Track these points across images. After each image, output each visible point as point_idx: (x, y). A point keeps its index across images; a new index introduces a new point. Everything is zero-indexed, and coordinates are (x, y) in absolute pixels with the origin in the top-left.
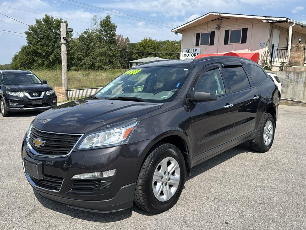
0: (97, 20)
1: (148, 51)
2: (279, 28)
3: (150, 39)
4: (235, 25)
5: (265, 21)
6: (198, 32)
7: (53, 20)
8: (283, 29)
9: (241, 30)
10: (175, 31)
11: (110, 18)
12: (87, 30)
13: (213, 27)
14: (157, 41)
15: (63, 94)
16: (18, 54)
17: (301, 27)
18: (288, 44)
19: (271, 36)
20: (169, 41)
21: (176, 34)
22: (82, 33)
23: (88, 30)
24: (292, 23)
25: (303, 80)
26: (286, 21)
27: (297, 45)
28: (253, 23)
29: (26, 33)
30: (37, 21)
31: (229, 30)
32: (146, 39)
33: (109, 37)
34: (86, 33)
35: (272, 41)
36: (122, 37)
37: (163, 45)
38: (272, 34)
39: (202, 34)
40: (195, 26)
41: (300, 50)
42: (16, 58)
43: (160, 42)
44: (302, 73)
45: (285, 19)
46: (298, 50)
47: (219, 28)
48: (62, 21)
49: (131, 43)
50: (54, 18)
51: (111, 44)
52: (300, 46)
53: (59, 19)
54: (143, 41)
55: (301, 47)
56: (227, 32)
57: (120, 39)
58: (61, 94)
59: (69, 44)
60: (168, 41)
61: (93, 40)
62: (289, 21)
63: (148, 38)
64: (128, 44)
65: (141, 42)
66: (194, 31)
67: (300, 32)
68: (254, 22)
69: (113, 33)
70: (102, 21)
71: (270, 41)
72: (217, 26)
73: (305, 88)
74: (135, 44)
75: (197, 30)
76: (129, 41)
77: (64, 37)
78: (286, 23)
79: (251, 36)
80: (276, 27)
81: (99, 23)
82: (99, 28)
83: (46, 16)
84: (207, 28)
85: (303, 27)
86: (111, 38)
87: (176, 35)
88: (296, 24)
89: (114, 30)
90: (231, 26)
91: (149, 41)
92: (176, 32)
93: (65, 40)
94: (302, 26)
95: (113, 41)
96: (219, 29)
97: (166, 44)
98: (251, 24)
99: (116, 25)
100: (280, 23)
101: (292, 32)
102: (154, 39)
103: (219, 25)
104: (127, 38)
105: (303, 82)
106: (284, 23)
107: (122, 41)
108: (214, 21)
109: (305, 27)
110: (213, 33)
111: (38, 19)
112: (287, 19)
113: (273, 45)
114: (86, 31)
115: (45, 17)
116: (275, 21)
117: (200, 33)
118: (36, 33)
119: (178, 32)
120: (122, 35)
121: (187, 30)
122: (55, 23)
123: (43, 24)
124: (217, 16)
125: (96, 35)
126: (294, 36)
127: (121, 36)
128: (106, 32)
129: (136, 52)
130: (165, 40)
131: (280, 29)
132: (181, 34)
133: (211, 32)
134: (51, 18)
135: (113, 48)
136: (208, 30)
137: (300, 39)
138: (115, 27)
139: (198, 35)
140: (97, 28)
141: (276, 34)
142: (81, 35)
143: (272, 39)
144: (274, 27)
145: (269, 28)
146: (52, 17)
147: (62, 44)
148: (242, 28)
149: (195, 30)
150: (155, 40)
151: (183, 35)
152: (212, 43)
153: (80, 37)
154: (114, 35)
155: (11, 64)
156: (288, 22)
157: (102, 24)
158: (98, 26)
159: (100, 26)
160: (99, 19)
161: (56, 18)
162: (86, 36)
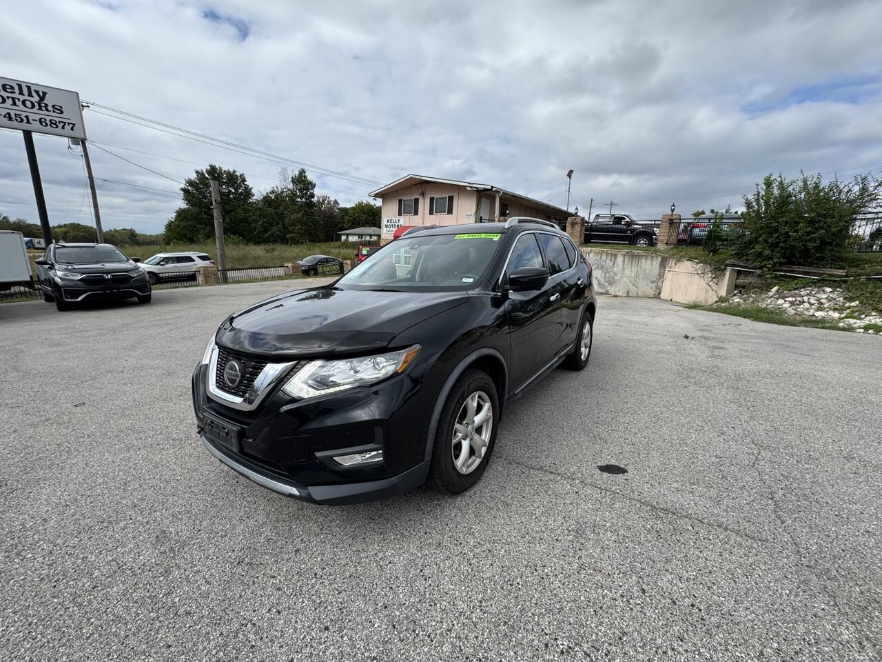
0: (287, 174)
2: (485, 197)
4: (439, 191)
5: (469, 189)
6: (400, 199)
7: (223, 171)
8: (493, 198)
9: (446, 198)
10: (374, 194)
11: (305, 173)
13: (416, 193)
16: (173, 220)
18: (495, 216)
21: (376, 198)
22: (267, 193)
23: (275, 188)
24: (498, 192)
26: (491, 190)
28: (458, 190)
29: (182, 189)
30: (197, 172)
31: (434, 198)
33: (305, 199)
34: (273, 192)
35: (480, 212)
36: (328, 199)
38: (479, 203)
39: (404, 201)
40: (396, 191)
42: (170, 226)
45: (489, 187)
47: (423, 194)
48: (236, 173)
49: (341, 208)
50: (223, 169)
51: (308, 208)
53: (232, 171)
54: (357, 204)
56: (432, 200)
57: (326, 202)
59: (249, 208)
61: (283, 202)
62: (494, 189)
64: (338, 209)
66: (396, 197)
68: (458, 188)
69: (310, 193)
70: (294, 177)
74: (347, 208)
76: (338, 204)
79: (458, 205)
80: (482, 197)
81: (290, 179)
82: (291, 186)
83: (211, 166)
84: (409, 193)
85: (514, 197)
86: (308, 200)
88: (503, 193)
89: (312, 190)
90: (435, 193)
92: (375, 196)
94: (512, 195)
95: (310, 205)
96: (423, 196)
98: (456, 192)
99: (314, 182)
100: (485, 192)
103: (422, 191)
104: (336, 200)
106: (489, 191)
107: (329, 204)
108: (415, 185)
109: (517, 197)
110: (417, 201)
111: (199, 169)
112: (492, 187)
113: (481, 217)
114: (272, 190)
115: (209, 168)
116: (480, 189)
117: (402, 200)
118: (197, 188)
119: (377, 196)
121: (388, 195)
123: (207, 178)
124: (420, 179)
125: (287, 196)
127: (325, 196)
128: (301, 191)
129: (349, 220)
131: (490, 198)
132: (381, 199)
133: (415, 199)
134: (218, 169)
136: (411, 196)
137: (508, 212)
138: (314, 186)
139: (400, 202)
140: (288, 186)
141: (484, 202)
142: (265, 195)
143: (480, 210)
145: (475, 197)
146: (220, 168)
148: (447, 196)
149: (397, 195)
151: (383, 201)
152: (416, 213)
153: (264, 198)
154: (312, 196)
155: (164, 234)
157: (294, 181)
158: (289, 184)
159: (291, 183)
160: (291, 172)
161: (226, 170)
162: (273, 196)
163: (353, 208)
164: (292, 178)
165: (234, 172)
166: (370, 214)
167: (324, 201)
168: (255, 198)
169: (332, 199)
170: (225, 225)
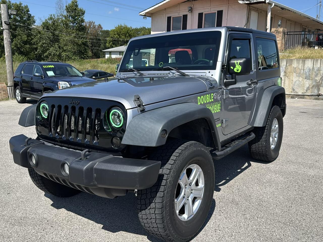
0: (62, 4)
1: (123, 39)
2: (257, 10)
3: (124, 25)
4: (209, 7)
5: (241, 2)
6: (169, 16)
7: (11, 4)
8: (261, 12)
9: (216, 13)
10: (143, 14)
11: (77, 2)
12: (51, 15)
13: (185, 10)
14: (133, 28)
15: (4, 91)
17: (281, 9)
18: (267, 28)
19: (248, 19)
20: (146, 28)
21: (145, 17)
22: (46, 19)
23: (53, 16)
24: (271, 4)
25: (283, 69)
26: (264, 2)
27: (276, 29)
28: (229, 5)
31: (203, 13)
32: (120, 25)
33: (76, 24)
34: (51, 19)
35: (250, 25)
36: (94, 24)
37: (139, 32)
38: (249, 16)
39: (173, 18)
40: (165, 9)
41: (279, 35)
43: (136, 29)
44: (282, 61)
46: (278, 35)
47: (192, 10)
48: (22, 5)
49: (104, 30)
50: (12, 2)
51: (79, 31)
52: (279, 30)
53: (18, 3)
54: (117, 28)
55: (281, 31)
56: (200, 15)
57: (92, 26)
58: (2, 91)
59: (31, 32)
60: (144, 28)
61: (59, 27)
62: (267, 1)
63: (122, 25)
64: (101, 31)
65: (115, 29)
66: (165, 15)
67: (280, 16)
68: (229, 3)
69: (81, 19)
70: (68, 6)
71: (247, 25)
72: (190, 8)
73: (285, 77)
74: (109, 31)
75: (167, 13)
76: (102, 28)
77: (5, 22)
78: (264, 4)
79: (227, 19)
80: (253, 9)
81: (65, 8)
82: (65, 13)
84: (179, 10)
85: (282, 9)
86: (79, 24)
87: (145, 19)
88: (275, 5)
89: (82, 16)
90: (205, 8)
91: (124, 28)
92: (145, 15)
93: (7, 24)
94: (282, 7)
95: (82, 29)
96: (192, 12)
97: (143, 32)
98: (226, 6)
99: (84, 10)
100: (258, 4)
101: (271, 15)
102: (129, 26)
103: (191, 7)
104: (100, 25)
105: (283, 71)
106: (262, 4)
107: (94, 28)
108: (186, 2)
109: (285, 9)
110: (185, 17)
114: (50, 17)
116: (252, 2)
117: (171, 17)
120: (94, 22)
121: (157, 13)
122: (13, 7)
125: (62, 21)
126: (273, 20)
127: (92, 22)
128: (73, 17)
129: (110, 41)
130: (142, 27)
131: (259, 11)
132: (151, 18)
133: (183, 15)
134: (8, 2)
135: (81, 35)
136: (180, 13)
137: (279, 23)
138: (83, 13)
139: (169, 18)
140: (63, 13)
141: (254, 16)
142: (44, 21)
143: (250, 22)
144: (252, 9)
145: (246, 10)
147: (3, 30)
148: (216, 11)
149: (166, 13)
150: (131, 27)
151: (152, 19)
152: (185, 29)
153: (43, 23)
154: (83, 21)
156: (267, 3)
157: (68, 9)
158: (64, 11)
159: (65, 11)
160: (65, 3)
161: (14, 3)
162: (50, 22)
163: (113, 31)
164: (66, 7)
165: (21, 4)
166: (127, 35)
167: (90, 26)
168: (35, 24)
169: (97, 24)
170: (13, 47)
